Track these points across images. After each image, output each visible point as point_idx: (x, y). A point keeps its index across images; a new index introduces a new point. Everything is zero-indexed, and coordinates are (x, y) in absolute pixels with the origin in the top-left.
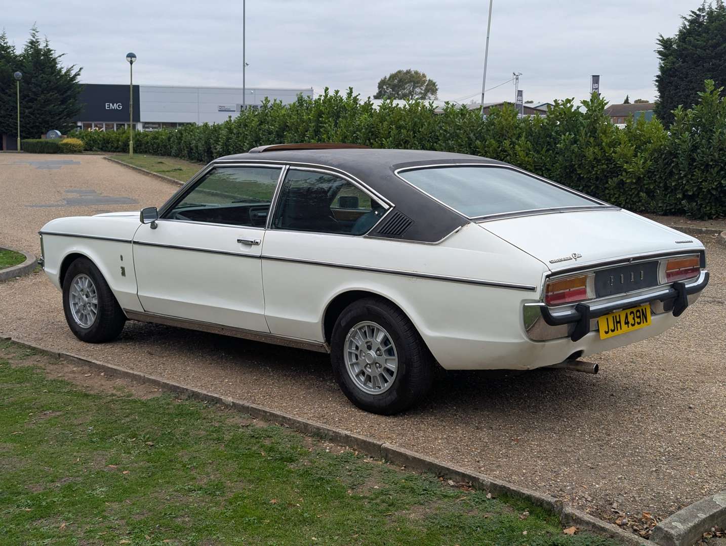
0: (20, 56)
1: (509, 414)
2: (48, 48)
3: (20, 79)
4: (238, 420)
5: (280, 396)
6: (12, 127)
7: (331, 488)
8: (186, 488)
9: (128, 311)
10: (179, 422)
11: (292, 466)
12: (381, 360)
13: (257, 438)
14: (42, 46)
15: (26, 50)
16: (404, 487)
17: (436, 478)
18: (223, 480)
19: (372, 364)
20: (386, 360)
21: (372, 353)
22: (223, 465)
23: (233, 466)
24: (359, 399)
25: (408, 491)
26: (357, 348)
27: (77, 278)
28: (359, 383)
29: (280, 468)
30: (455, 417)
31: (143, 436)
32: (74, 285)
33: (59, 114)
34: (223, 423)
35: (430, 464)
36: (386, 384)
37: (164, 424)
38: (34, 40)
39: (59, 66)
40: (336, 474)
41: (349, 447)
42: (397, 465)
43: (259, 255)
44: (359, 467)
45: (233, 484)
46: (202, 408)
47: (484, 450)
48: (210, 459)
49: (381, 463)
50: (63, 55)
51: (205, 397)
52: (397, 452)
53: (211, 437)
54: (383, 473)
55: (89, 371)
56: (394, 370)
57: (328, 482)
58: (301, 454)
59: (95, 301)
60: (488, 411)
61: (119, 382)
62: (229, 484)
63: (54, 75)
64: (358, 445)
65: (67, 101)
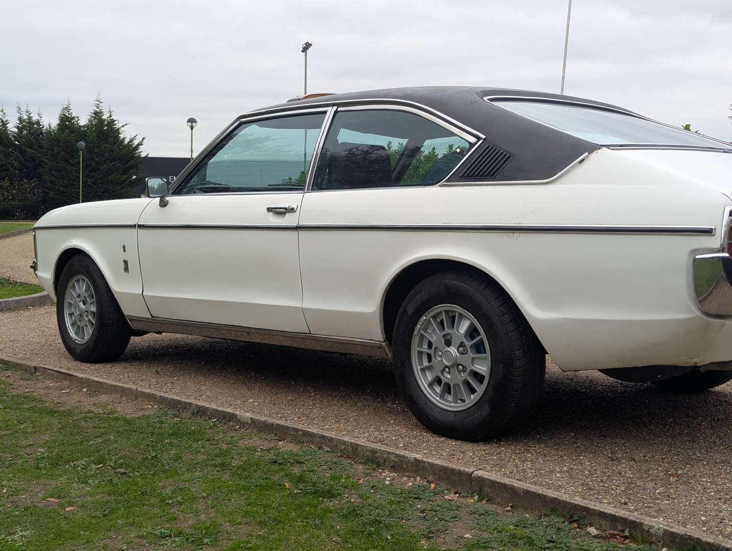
0: (84, 126)
1: (654, 442)
2: (111, 118)
3: (83, 149)
4: (258, 442)
5: (322, 417)
6: (74, 197)
7: (392, 535)
8: (157, 532)
9: (133, 319)
10: (171, 444)
11: (331, 504)
12: (466, 360)
13: (280, 464)
14: (105, 117)
15: (90, 121)
16: (514, 536)
17: (567, 523)
18: (220, 520)
19: (452, 366)
20: (473, 359)
21: (453, 350)
22: (224, 500)
23: (238, 501)
24: (432, 418)
25: (521, 542)
26: (430, 345)
27: (73, 281)
28: (433, 396)
29: (311, 506)
30: (575, 445)
31: (114, 460)
32: (70, 290)
33: (122, 184)
34: (234, 446)
35: (555, 500)
36: (472, 396)
37: (148, 445)
38: (98, 110)
39: (122, 136)
40: (400, 516)
41: (421, 478)
42: (498, 504)
43: (295, 224)
44: (438, 505)
45: (233, 528)
46: (208, 427)
47: (630, 489)
48: (204, 491)
49: (472, 501)
50: (126, 125)
51: (215, 413)
52: (498, 483)
53: (212, 463)
54: (476, 516)
55: (69, 387)
56: (484, 374)
57: (388, 527)
58: (346, 487)
59: (93, 309)
60: (623, 439)
61: (103, 398)
62: (227, 527)
63: (116, 145)
64: (435, 474)
65: (129, 171)
